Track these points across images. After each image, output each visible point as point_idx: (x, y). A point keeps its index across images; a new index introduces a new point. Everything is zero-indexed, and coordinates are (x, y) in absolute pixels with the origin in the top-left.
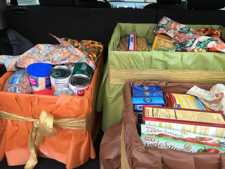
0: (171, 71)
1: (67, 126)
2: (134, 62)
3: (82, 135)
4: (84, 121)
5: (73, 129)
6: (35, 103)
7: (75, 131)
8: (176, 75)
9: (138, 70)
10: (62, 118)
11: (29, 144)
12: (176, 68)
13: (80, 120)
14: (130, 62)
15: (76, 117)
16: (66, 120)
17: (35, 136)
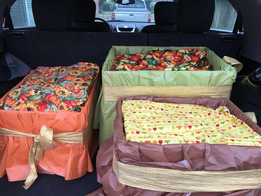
0: (157, 87)
1: (65, 140)
2: (125, 80)
3: (79, 149)
4: (81, 135)
5: (71, 142)
6: (36, 119)
7: (73, 145)
8: (161, 91)
9: (128, 87)
10: (61, 132)
11: (29, 159)
12: (160, 85)
13: (78, 134)
14: (121, 81)
15: (73, 131)
16: (65, 134)
17: (35, 151)
